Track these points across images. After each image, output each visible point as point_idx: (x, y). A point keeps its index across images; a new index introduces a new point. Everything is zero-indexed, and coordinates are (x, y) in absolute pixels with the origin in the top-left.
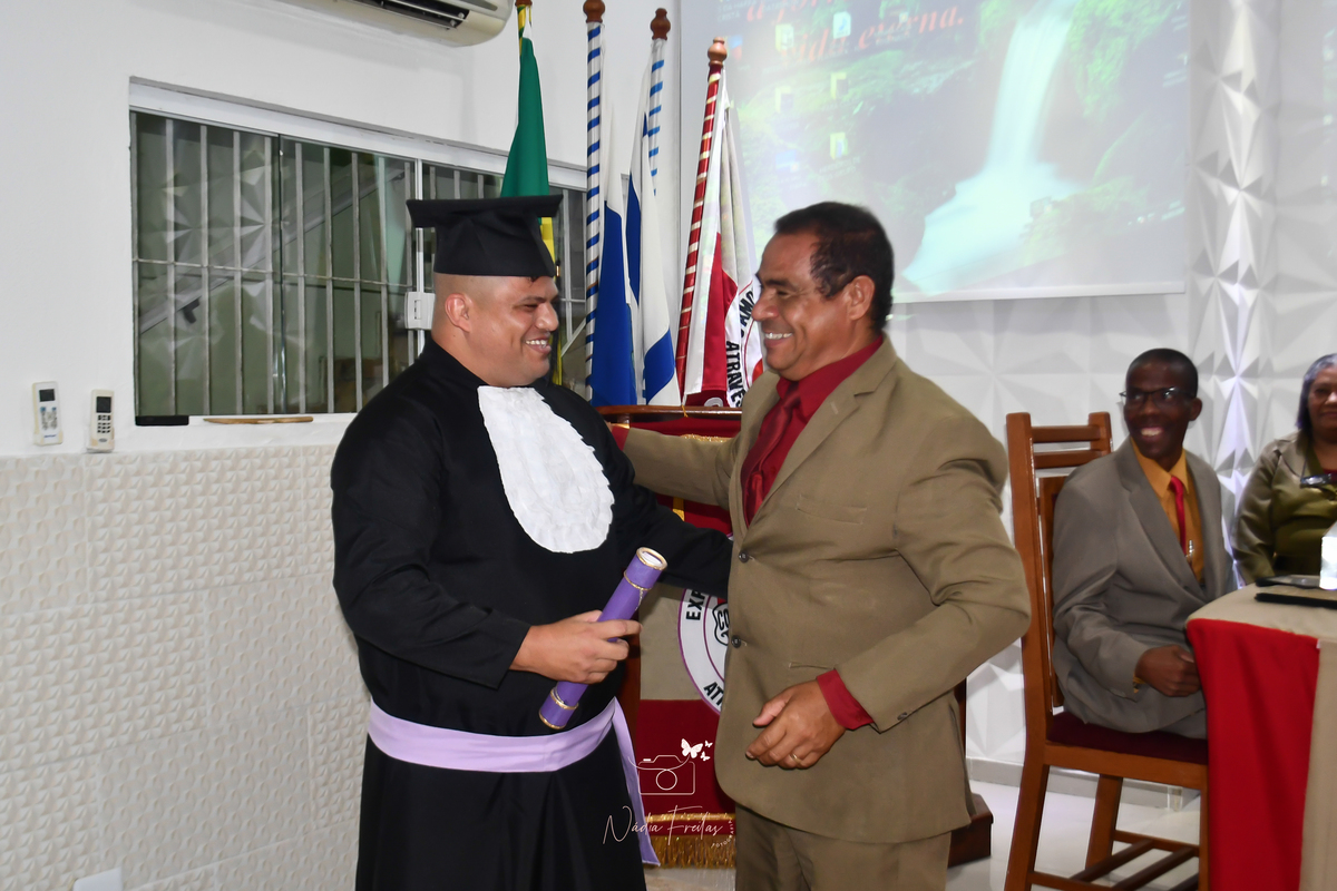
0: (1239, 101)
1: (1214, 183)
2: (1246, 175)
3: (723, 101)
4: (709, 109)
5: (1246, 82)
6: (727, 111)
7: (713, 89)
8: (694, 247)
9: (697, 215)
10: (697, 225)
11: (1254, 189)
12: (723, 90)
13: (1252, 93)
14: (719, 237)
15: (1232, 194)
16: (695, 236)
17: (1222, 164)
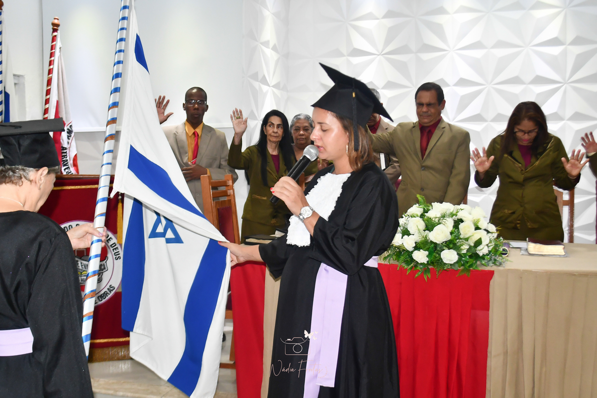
0: (269, 52)
1: (256, 84)
2: (272, 81)
3: (58, 44)
4: (52, 48)
5: (271, 45)
6: (60, 48)
7: (54, 39)
8: (47, 106)
9: (48, 92)
10: (48, 97)
11: (277, 86)
12: (58, 39)
13: (274, 49)
14: (57, 102)
15: (265, 88)
16: (47, 101)
17: (260, 77)
